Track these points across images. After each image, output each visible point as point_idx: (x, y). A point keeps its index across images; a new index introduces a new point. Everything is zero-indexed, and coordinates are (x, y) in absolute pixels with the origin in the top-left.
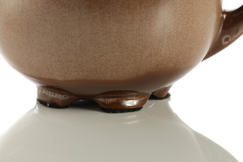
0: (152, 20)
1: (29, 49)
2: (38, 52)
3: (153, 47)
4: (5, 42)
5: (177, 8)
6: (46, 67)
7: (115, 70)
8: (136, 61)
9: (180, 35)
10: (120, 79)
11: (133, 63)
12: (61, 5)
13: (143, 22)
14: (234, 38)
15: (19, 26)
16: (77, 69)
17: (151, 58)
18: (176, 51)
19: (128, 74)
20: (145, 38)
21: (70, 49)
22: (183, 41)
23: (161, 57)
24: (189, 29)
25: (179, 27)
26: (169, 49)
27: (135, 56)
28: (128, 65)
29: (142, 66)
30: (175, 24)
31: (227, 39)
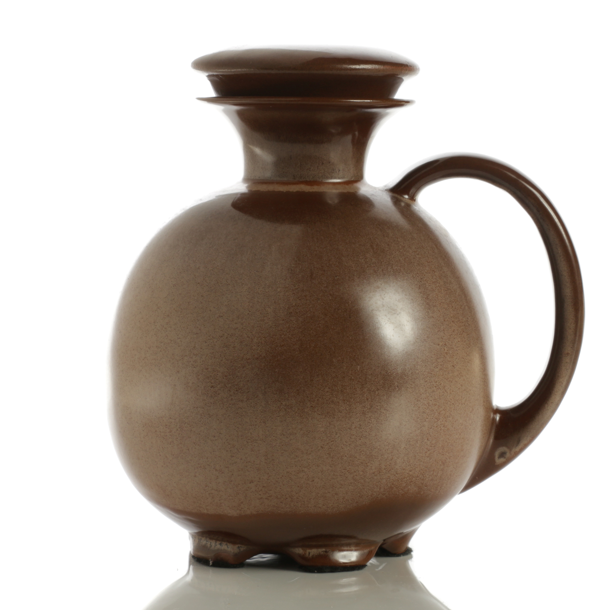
0: (381, 412)
1: (182, 464)
2: (197, 468)
3: (382, 456)
4: (142, 457)
5: (421, 394)
6: (209, 494)
7: (323, 496)
8: (356, 481)
9: (426, 439)
10: (329, 510)
11: (351, 483)
12: (235, 389)
13: (367, 416)
14: (515, 452)
15: (167, 428)
16: (260, 495)
17: (380, 475)
18: (420, 465)
19: (344, 502)
20: (371, 442)
21: (250, 462)
22: (431, 448)
23: (397, 474)
24: (440, 430)
25: (424, 426)
26: (409, 461)
27: (355, 472)
28: (342, 487)
29: (366, 490)
30: (418, 420)
31: (502, 455)
